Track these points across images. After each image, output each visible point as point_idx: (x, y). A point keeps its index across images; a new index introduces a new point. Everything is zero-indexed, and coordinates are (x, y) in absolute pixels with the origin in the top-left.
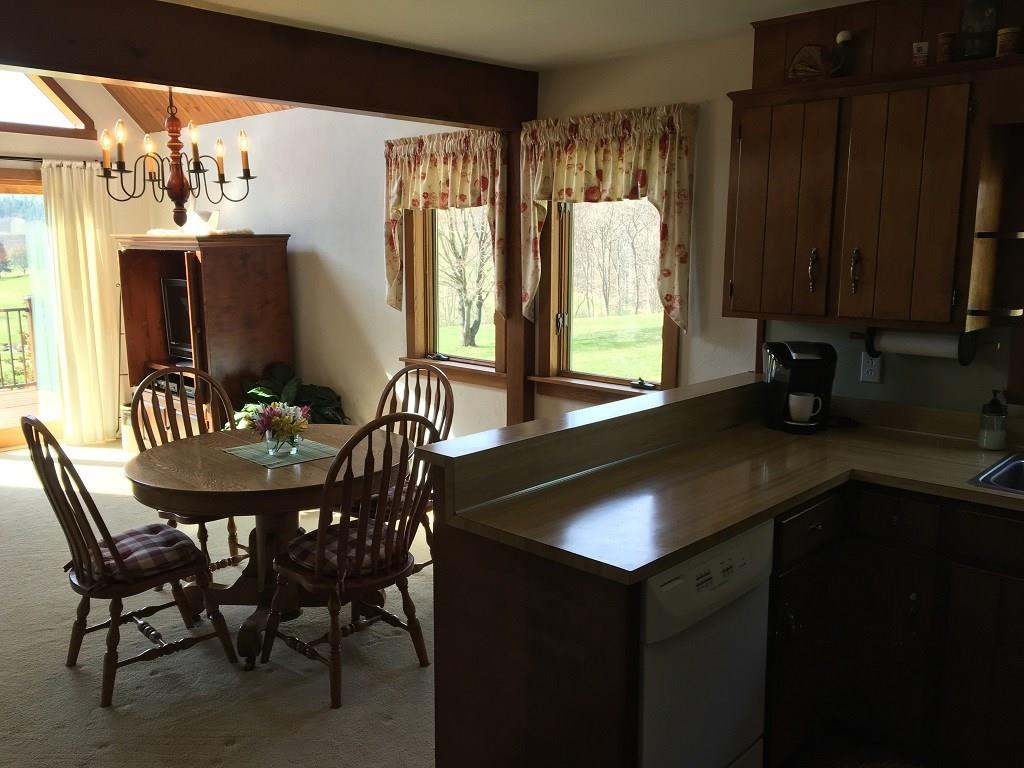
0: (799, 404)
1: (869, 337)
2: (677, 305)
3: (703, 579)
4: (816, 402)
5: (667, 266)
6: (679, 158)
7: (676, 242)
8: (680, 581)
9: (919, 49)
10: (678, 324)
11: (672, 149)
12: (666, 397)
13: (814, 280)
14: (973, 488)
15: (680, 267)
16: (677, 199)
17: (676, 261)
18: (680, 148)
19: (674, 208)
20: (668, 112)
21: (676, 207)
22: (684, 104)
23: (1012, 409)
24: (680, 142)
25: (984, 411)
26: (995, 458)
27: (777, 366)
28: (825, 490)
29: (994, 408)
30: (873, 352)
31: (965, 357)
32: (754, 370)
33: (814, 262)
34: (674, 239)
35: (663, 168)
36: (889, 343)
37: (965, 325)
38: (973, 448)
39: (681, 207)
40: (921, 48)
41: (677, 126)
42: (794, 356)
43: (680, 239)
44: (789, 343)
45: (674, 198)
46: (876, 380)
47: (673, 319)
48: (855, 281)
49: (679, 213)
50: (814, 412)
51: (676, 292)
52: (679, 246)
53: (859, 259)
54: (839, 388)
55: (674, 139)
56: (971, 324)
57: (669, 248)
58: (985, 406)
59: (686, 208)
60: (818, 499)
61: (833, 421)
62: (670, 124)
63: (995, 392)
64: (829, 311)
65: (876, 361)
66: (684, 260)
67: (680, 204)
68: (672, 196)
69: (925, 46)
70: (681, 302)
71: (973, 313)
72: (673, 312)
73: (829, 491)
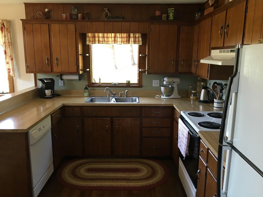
0: (48, 92)
1: (61, 76)
2: (11, 71)
3: (40, 129)
4: (51, 91)
5: (7, 61)
6: (7, 34)
7: (9, 55)
8: (35, 131)
9: (64, 16)
10: (13, 76)
11: (5, 31)
12: (11, 95)
13: (48, 64)
14: (86, 103)
15: (11, 61)
16: (8, 44)
17: (10, 60)
18: (7, 31)
19: (7, 46)
20: (2, 21)
21: (8, 46)
22: (7, 20)
23: (89, 88)
24: (7, 30)
25: (84, 89)
26: (88, 98)
27: (42, 84)
28: (58, 108)
29: (86, 88)
30: (62, 79)
31: (80, 79)
32: (34, 86)
33: (47, 60)
34: (8, 54)
35: (3, 36)
36: (65, 77)
37: (80, 72)
38: (84, 97)
39: (9, 46)
40: (64, 15)
41: (5, 25)
42: (45, 81)
43: (10, 54)
44: (43, 79)
45: (7, 44)
46: (63, 85)
47: (11, 75)
48: (57, 64)
49: (9, 47)
50: (51, 93)
51: (11, 68)
52: (10, 56)
53: (57, 60)
54: (56, 88)
55: (5, 28)
56: (81, 72)
57: (7, 57)
58: (84, 88)
59: (11, 47)
60: (57, 110)
61: (55, 95)
62: (3, 24)
63: (86, 85)
64: (52, 71)
65: (62, 81)
66: (12, 60)
67: (9, 45)
68: (6, 43)
69: (65, 15)
70: (13, 70)
71: (81, 70)
72: (11, 73)
73: (59, 109)
